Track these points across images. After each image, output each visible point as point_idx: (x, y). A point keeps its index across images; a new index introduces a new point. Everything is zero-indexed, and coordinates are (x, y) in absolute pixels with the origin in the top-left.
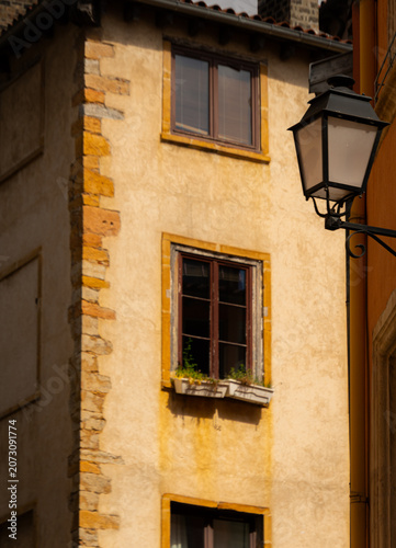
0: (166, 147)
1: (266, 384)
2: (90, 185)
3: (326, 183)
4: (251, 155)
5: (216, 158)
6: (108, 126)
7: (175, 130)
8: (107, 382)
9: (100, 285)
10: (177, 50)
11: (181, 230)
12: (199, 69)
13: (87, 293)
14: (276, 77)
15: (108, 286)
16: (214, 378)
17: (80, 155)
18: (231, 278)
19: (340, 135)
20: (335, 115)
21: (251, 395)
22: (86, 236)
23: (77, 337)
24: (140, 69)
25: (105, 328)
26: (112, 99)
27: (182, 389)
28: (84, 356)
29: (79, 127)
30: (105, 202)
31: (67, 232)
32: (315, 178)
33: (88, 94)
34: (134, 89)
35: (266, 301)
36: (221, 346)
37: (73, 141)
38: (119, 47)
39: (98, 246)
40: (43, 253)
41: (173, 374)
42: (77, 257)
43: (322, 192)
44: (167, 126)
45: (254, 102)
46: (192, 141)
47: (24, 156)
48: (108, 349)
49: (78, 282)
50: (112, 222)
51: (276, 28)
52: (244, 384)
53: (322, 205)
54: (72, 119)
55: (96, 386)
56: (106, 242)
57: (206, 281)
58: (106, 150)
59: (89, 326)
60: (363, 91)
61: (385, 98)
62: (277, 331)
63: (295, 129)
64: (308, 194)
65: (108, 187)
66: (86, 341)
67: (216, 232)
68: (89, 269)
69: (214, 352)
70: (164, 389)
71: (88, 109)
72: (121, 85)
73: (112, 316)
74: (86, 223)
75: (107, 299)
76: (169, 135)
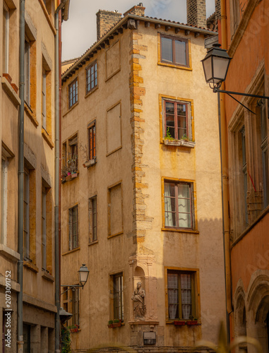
0: (159, 67)
1: (193, 141)
2: (136, 80)
3: (213, 78)
4: (186, 68)
5: (175, 69)
6: (141, 61)
7: (162, 61)
8: (142, 142)
9: (139, 111)
10: (162, 36)
11: (165, 93)
12: (169, 41)
13: (136, 114)
14: (194, 43)
15: (142, 111)
16: (176, 139)
17: (132, 70)
18: (180, 107)
19: (217, 62)
20: (215, 56)
21: (188, 144)
22: (135, 96)
23: (133, 128)
24: (150, 42)
25: (142, 125)
26: (142, 52)
27: (166, 143)
28: (136, 134)
29: (132, 62)
30: (140, 85)
31: (129, 95)
32: (209, 76)
33: (134, 51)
34: (149, 49)
35: (192, 114)
36: (179, 129)
37: (130, 66)
38: (143, 36)
39: (139, 99)
40: (122, 102)
41: (163, 139)
42: (132, 103)
43: (212, 81)
44: (160, 60)
45: (187, 51)
46: (167, 65)
47: (115, 71)
48: (143, 131)
49: (133, 111)
50: (143, 91)
51: (193, 28)
52: (186, 141)
53: (212, 85)
54: (129, 59)
55: (139, 143)
56: (141, 98)
57: (173, 109)
58: (140, 68)
59: (137, 124)
60: (223, 47)
61: (230, 50)
62: (196, 124)
63: (203, 61)
64: (207, 81)
65: (141, 80)
66: (136, 129)
67: (176, 93)
68: (136, 106)
69: (176, 131)
70: (161, 143)
71: (135, 56)
72: (145, 48)
73: (144, 121)
74: (135, 92)
75: (142, 116)
76: (160, 63)
